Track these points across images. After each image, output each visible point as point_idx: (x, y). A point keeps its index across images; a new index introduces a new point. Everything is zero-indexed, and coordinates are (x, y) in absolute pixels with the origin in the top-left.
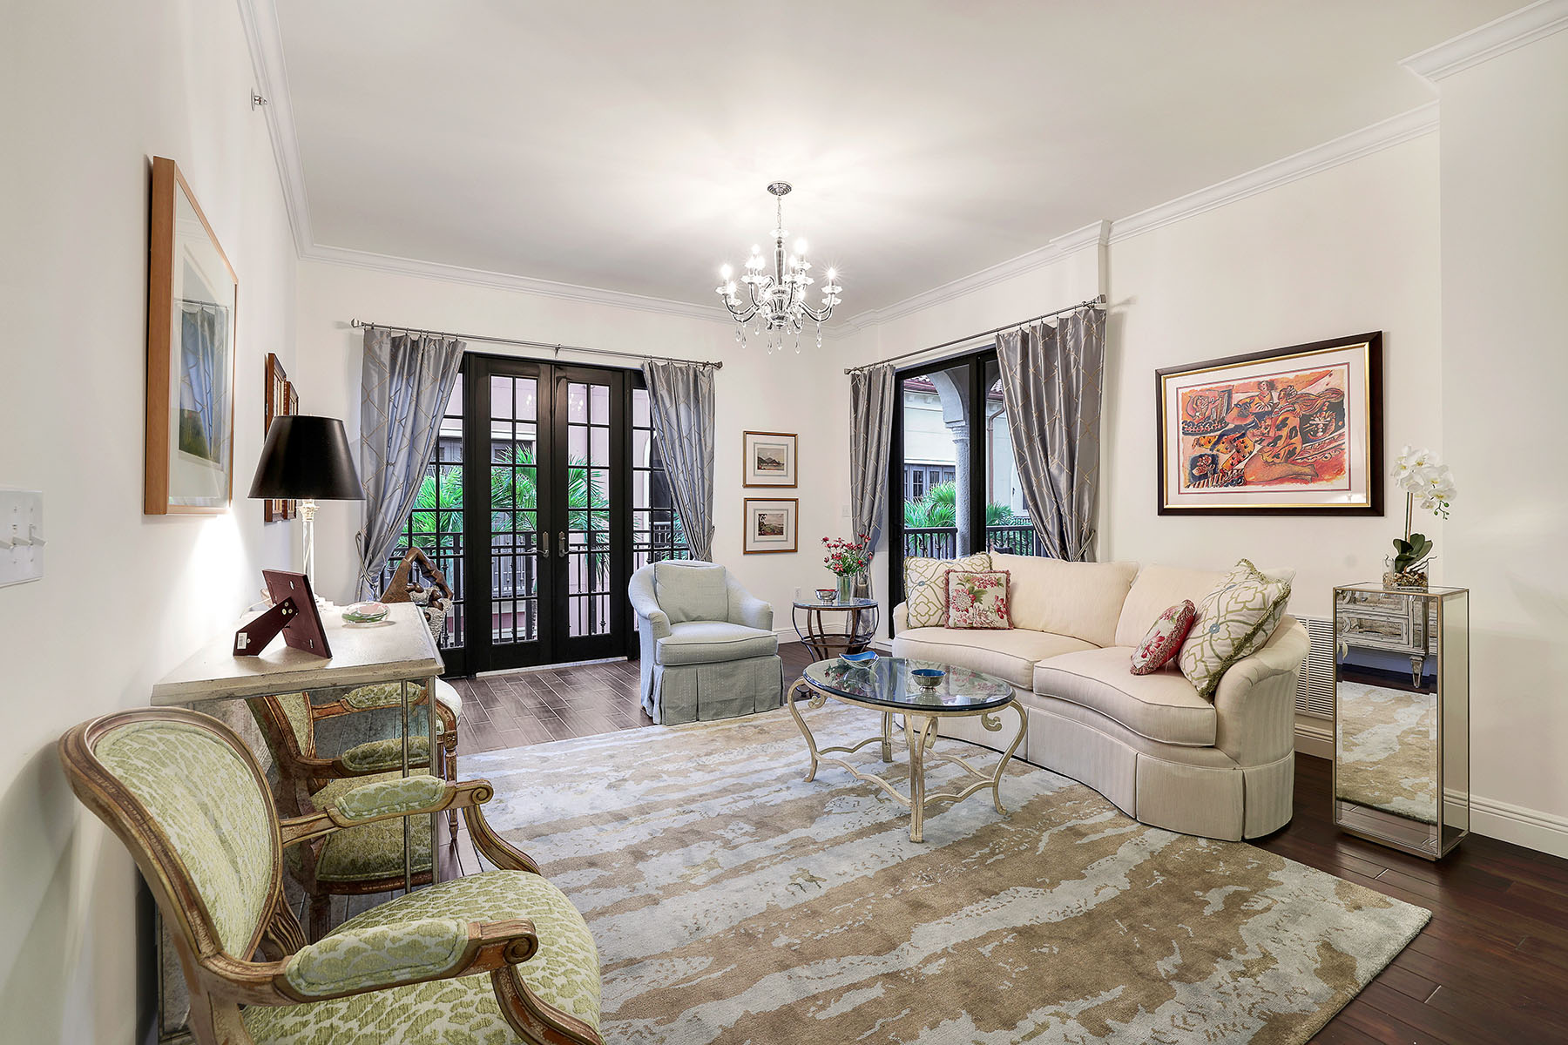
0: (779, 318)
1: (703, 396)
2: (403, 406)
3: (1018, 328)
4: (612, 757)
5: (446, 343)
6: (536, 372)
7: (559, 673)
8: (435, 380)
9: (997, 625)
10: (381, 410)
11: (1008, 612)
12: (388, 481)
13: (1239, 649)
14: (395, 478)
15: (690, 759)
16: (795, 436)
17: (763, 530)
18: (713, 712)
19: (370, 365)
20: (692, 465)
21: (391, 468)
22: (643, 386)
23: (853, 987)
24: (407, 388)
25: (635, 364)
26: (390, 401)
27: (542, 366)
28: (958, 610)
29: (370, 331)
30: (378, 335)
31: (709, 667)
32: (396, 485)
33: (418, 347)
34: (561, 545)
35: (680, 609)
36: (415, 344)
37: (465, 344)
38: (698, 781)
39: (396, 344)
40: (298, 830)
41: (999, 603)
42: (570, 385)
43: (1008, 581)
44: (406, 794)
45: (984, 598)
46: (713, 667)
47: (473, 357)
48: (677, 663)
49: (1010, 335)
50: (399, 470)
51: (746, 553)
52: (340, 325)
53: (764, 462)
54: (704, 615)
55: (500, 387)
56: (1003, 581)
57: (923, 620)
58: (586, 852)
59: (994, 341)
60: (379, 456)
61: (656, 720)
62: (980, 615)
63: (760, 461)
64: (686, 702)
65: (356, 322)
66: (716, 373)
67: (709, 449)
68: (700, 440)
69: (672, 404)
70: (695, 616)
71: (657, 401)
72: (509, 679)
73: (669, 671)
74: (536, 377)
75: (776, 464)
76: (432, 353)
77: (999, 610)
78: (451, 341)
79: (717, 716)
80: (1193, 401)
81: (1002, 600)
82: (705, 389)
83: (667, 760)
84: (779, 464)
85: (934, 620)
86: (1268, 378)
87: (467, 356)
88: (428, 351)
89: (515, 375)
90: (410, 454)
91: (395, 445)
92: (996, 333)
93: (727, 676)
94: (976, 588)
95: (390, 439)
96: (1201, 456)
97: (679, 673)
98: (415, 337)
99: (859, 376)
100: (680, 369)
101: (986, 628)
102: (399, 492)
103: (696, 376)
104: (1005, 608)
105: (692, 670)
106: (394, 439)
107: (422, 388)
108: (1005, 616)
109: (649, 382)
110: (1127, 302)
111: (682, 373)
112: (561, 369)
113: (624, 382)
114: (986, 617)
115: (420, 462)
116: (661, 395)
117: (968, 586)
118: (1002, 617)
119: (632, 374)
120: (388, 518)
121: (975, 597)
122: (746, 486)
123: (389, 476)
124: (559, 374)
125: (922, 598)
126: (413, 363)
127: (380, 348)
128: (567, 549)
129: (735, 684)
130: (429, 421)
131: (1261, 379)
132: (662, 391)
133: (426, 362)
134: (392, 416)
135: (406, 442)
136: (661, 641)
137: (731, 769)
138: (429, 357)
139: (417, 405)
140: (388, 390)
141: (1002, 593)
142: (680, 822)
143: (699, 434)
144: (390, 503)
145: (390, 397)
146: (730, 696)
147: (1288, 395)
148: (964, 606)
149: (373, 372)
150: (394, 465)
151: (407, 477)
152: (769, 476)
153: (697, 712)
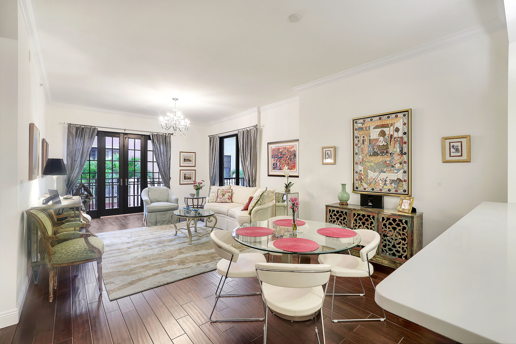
0: (174, 130)
1: (168, 142)
2: (79, 145)
3: (242, 130)
4: (131, 233)
5: (92, 129)
6: (119, 136)
7: (124, 217)
8: (89, 138)
9: (228, 202)
10: (73, 147)
11: (231, 199)
12: (75, 165)
13: (255, 205)
14: (77, 165)
15: (150, 233)
16: (195, 153)
17: (185, 178)
18: (160, 224)
19: (70, 135)
20: (164, 161)
21: (75, 162)
22: (150, 139)
23: (162, 262)
24: (80, 141)
25: (148, 134)
26: (75, 144)
27: (121, 134)
28: (219, 198)
29: (70, 125)
30: (72, 127)
31: (159, 212)
32: (77, 167)
33: (84, 129)
34: (126, 182)
35: (155, 199)
36: (83, 129)
37: (98, 129)
38: (150, 236)
39: (77, 129)
40: (56, 229)
41: (229, 197)
42: (129, 139)
43: (232, 191)
44: (75, 224)
45: (225, 195)
46: (161, 213)
47: (100, 132)
48: (151, 212)
49: (241, 131)
50: (78, 162)
51: (180, 184)
52: (61, 123)
53: (186, 160)
54: (161, 200)
55: (108, 140)
56: (231, 192)
57: (212, 201)
58: (118, 248)
59: (238, 132)
60: (72, 159)
61: (146, 225)
62: (224, 200)
63: (185, 160)
64: (153, 221)
65: (65, 123)
66: (172, 136)
67: (169, 157)
68: (167, 154)
69: (158, 145)
70: (159, 201)
71: (154, 144)
72: (111, 218)
73: (149, 213)
74: (119, 137)
75: (189, 160)
76: (88, 131)
77: (229, 198)
78: (94, 128)
79: (161, 224)
80: (273, 150)
81: (230, 196)
82: (168, 141)
83: (144, 233)
84: (190, 160)
85: (214, 201)
86: (285, 147)
87: (98, 132)
88: (87, 131)
89: (112, 137)
90: (81, 158)
91: (77, 156)
92: (238, 131)
93: (164, 215)
94: (224, 193)
95: (75, 154)
96: (275, 163)
97: (151, 214)
98: (83, 127)
99: (211, 137)
100: (161, 135)
101: (225, 202)
102: (78, 168)
103: (165, 137)
104: (231, 198)
105: (155, 213)
106: (76, 154)
107: (85, 141)
108: (230, 200)
109: (152, 139)
110: (263, 126)
111: (162, 136)
112: (126, 135)
113: (145, 138)
114: (225, 200)
115: (84, 161)
116: (155, 142)
117: (222, 193)
118: (229, 200)
119: (147, 136)
120: (75, 175)
121: (223, 195)
122: (180, 166)
123: (75, 164)
124: (126, 136)
125: (212, 196)
126: (82, 134)
127: (73, 130)
128: (128, 183)
129: (166, 217)
130: (87, 149)
131: (284, 147)
132: (156, 141)
133: (86, 134)
134: (76, 148)
135: (80, 155)
136: (147, 206)
137: (158, 234)
138: (87, 132)
139: (83, 145)
140: (75, 141)
141: (230, 194)
142: (142, 243)
143: (166, 152)
144: (75, 171)
145: (75, 143)
146: (165, 220)
147: (288, 151)
148: (221, 197)
149: (70, 136)
150: (76, 161)
151: (80, 164)
152: (187, 164)
153: (156, 224)
